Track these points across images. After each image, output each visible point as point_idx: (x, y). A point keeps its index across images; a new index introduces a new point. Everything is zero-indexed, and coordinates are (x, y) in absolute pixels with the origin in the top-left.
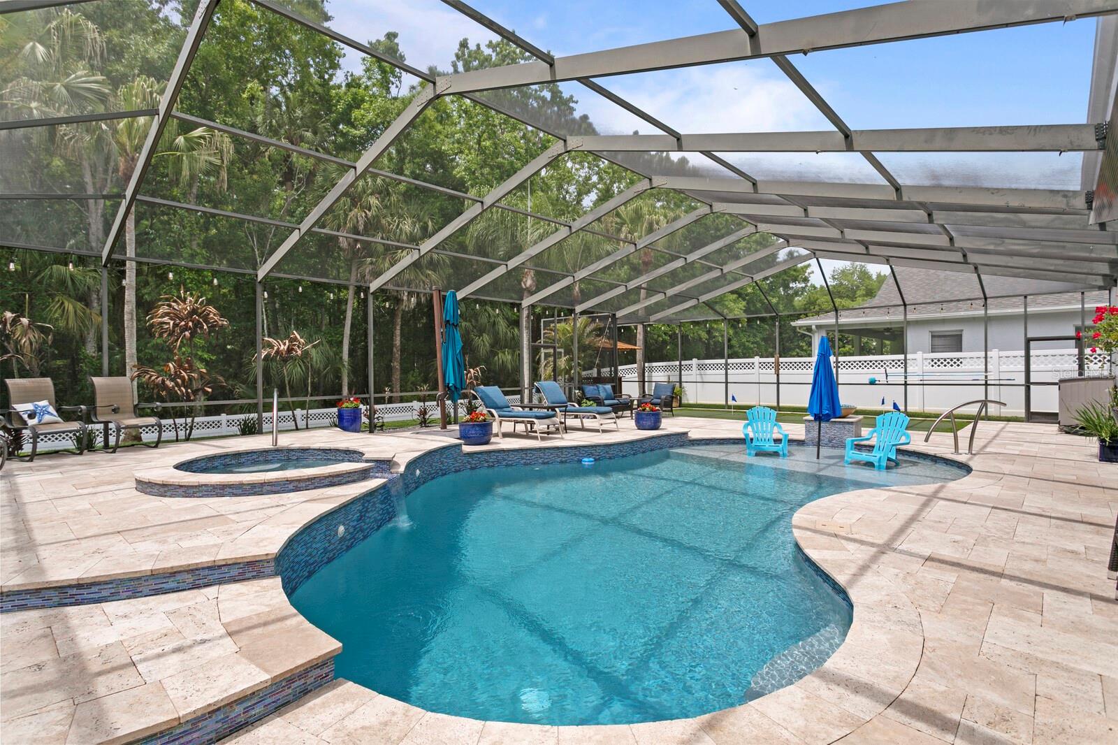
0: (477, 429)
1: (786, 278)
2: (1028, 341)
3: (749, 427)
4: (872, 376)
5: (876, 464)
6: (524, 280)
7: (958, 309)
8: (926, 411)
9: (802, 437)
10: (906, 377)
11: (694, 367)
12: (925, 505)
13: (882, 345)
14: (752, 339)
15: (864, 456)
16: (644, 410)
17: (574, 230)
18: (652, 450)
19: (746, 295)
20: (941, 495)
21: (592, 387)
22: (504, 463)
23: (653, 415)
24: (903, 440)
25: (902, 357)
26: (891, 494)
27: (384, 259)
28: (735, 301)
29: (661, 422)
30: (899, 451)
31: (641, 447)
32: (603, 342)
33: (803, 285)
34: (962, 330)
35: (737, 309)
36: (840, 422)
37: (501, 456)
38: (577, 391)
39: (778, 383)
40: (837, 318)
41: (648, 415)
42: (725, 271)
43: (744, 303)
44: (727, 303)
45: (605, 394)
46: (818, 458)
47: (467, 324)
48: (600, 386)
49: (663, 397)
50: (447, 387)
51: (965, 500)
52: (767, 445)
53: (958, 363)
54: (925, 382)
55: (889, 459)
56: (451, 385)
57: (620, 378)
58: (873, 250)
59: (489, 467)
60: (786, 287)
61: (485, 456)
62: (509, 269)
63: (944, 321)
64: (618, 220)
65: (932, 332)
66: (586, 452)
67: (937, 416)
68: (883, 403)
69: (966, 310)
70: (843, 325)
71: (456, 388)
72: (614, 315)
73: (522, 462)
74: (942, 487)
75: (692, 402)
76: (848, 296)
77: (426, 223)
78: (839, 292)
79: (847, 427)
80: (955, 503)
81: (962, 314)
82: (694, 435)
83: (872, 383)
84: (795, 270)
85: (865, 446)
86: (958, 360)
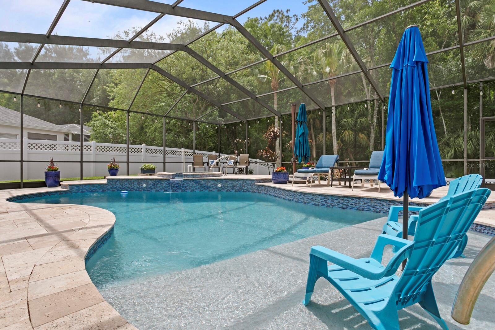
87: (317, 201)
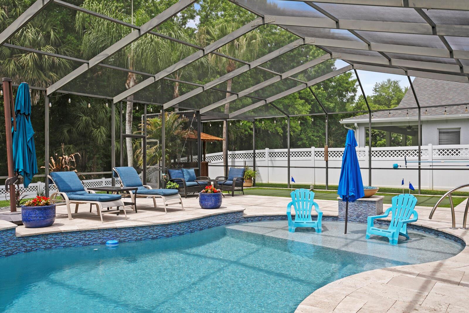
0: (38, 212)
1: (340, 88)
3: (292, 206)
4: (395, 163)
5: (390, 239)
6: (128, 82)
7: (458, 112)
8: (434, 189)
9: (336, 214)
10: (420, 164)
11: (267, 154)
12: (424, 288)
13: (406, 139)
14: (316, 134)
15: (381, 232)
16: (207, 192)
17: (142, 33)
18: (209, 227)
19: (312, 101)
20: (439, 275)
21: (177, 171)
22: (62, 245)
23: (214, 196)
24: (413, 218)
25: (417, 148)
26: (395, 274)
27: (10, 61)
28: (303, 105)
29: (221, 202)
30: (410, 226)
31: (199, 225)
32: (189, 134)
33: (353, 94)
34: (460, 128)
35: (304, 110)
36: (366, 201)
37: (58, 238)
38: (164, 175)
39: (327, 168)
40: (370, 118)
41: (209, 196)
42: (283, 77)
43: (310, 106)
44: (297, 106)
45: (188, 176)
46: (346, 233)
47: (88, 118)
48: (184, 170)
49: (235, 179)
50: (16, 172)
51: (458, 280)
52: (305, 222)
53: (457, 152)
54: (434, 167)
55: (401, 234)
56: (20, 170)
57: (207, 163)
58: (395, 62)
59: (46, 249)
60: (341, 95)
61: (42, 239)
62: (90, 67)
63: (447, 121)
64: (209, 37)
65: (439, 129)
66: (144, 231)
67: (443, 193)
68: (403, 184)
69: (463, 113)
70: (374, 123)
71: (26, 173)
72: (198, 112)
73: (81, 242)
74: (441, 265)
75: (265, 182)
76: (385, 104)
77: (49, 33)
78: (379, 101)
79: (371, 205)
80: (450, 285)
81: (460, 116)
82: (248, 213)
83: (396, 168)
84: (347, 83)
85: (385, 221)
86: (457, 150)
87: (182, 229)
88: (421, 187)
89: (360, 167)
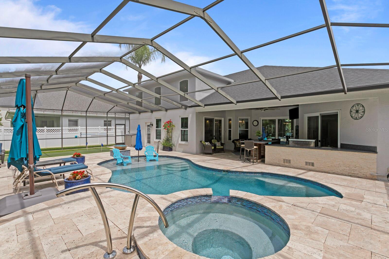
2: (116, 125)
4: (76, 135)
10: (86, 135)
63: (73, 116)
65: (69, 119)
88: (63, 146)
89: (38, 139)
